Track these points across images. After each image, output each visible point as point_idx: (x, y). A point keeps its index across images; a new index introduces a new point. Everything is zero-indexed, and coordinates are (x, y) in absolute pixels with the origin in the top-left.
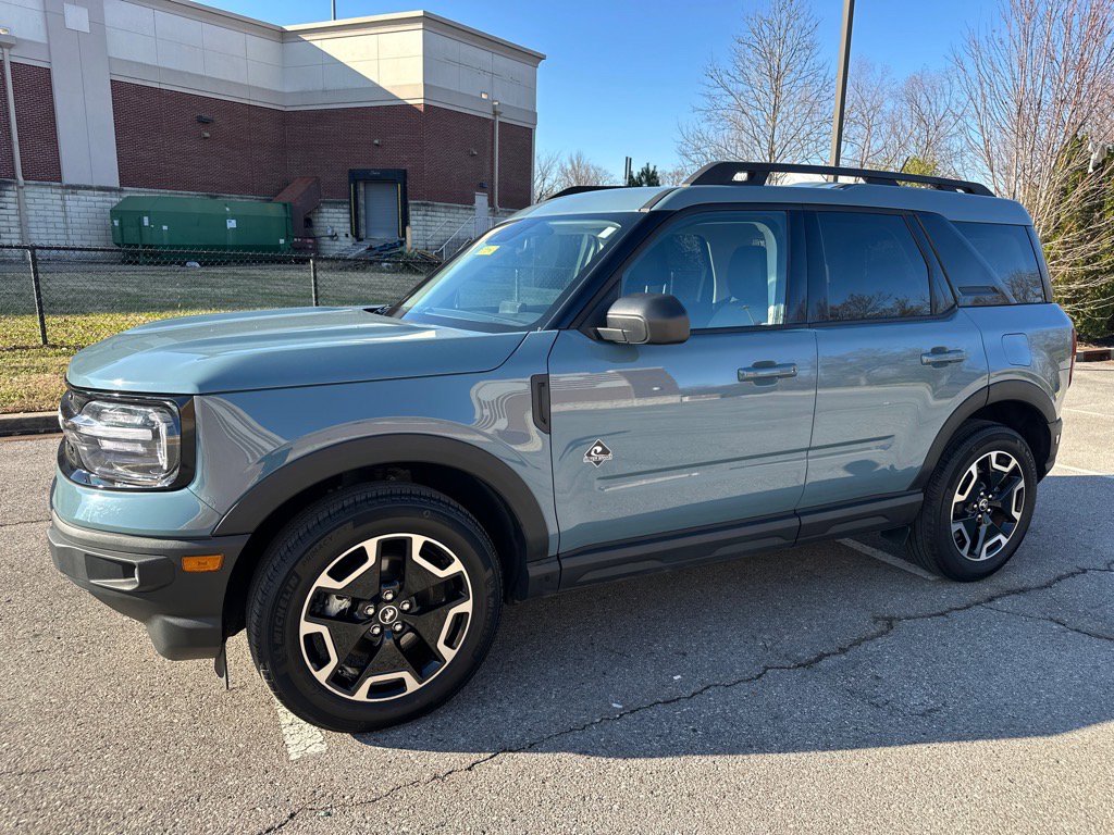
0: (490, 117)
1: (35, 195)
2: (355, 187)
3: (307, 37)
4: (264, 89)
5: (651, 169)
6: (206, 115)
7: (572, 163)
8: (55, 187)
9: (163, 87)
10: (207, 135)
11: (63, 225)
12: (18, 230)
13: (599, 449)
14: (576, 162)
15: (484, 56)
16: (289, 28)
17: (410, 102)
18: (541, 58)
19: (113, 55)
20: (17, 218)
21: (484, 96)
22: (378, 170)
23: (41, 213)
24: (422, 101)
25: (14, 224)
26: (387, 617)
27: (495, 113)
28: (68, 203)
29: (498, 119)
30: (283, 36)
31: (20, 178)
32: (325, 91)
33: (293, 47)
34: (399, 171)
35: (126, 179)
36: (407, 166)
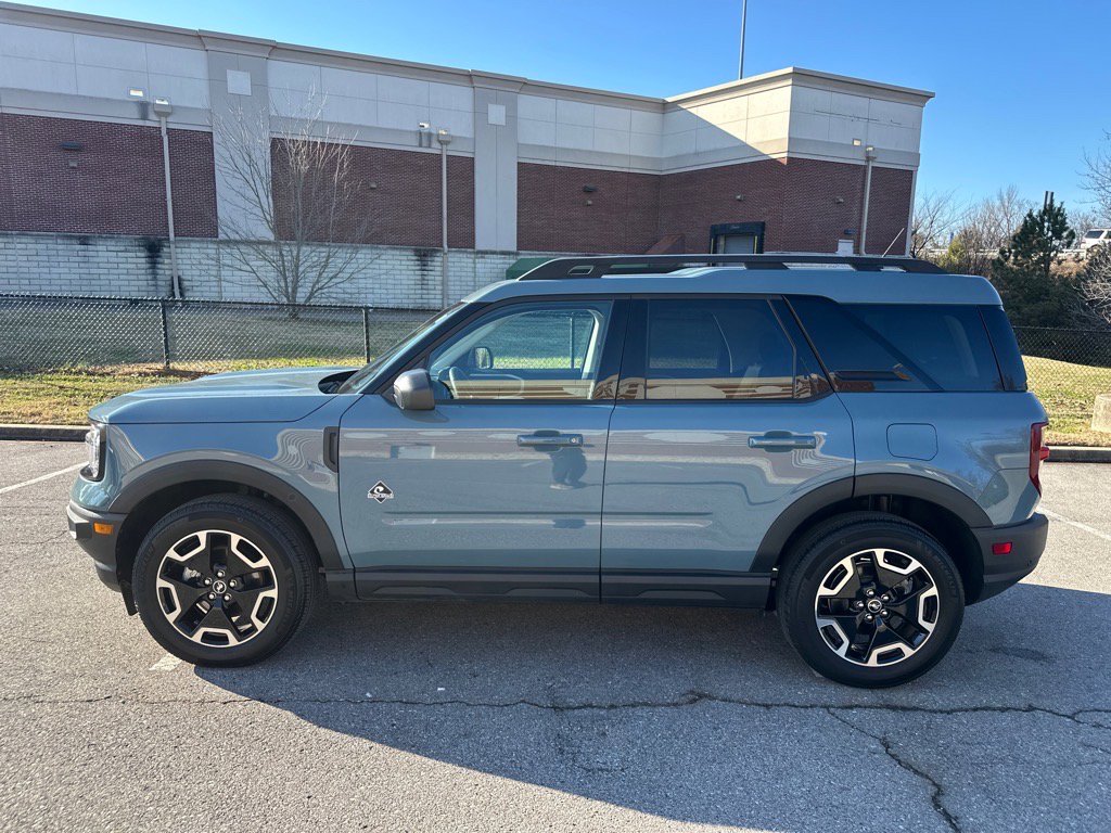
0: (863, 163)
1: (456, 259)
2: (716, 242)
3: (684, 106)
4: (642, 157)
5: (1057, 204)
6: (591, 185)
7: (1001, 198)
8: (470, 253)
9: (558, 164)
10: (590, 202)
11: (472, 284)
12: (440, 288)
13: (381, 489)
14: (1005, 197)
15: (859, 103)
16: (669, 100)
17: (774, 157)
18: (929, 96)
19: (521, 142)
20: (440, 278)
21: (856, 143)
22: (735, 225)
23: (458, 274)
24: (785, 155)
25: (438, 283)
26: (219, 589)
27: (868, 159)
28: (478, 265)
29: (871, 164)
30: (664, 107)
31: (445, 246)
32: (697, 154)
33: (673, 116)
34: (757, 224)
35: (521, 246)
36: (766, 219)
